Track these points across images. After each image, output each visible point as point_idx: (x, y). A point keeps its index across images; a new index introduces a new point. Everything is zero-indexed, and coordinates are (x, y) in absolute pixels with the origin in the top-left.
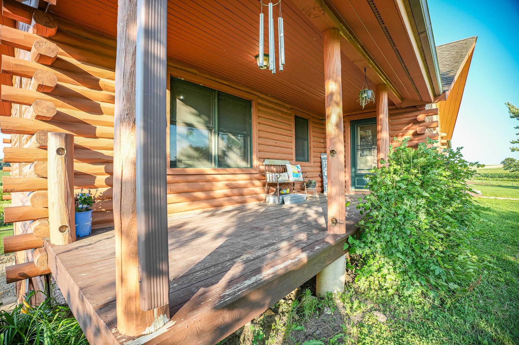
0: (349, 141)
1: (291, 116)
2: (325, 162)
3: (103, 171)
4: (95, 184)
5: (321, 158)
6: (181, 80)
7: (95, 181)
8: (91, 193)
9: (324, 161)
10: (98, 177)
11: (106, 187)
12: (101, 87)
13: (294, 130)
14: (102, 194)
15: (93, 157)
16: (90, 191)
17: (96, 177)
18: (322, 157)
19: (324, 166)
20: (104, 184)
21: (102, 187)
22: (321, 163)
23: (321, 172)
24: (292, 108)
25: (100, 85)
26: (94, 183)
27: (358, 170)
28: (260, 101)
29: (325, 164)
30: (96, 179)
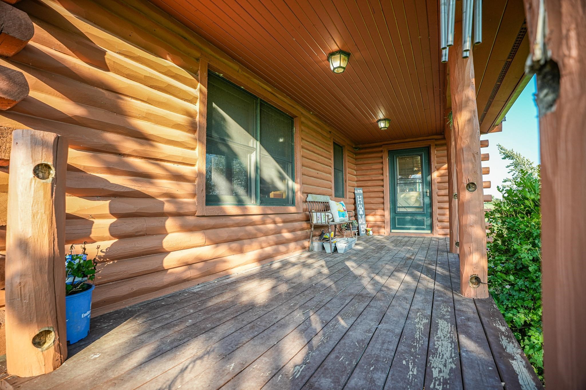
0: (388, 174)
1: (330, 142)
2: (360, 198)
3: (107, 211)
4: (91, 236)
5: (354, 193)
6: (218, 76)
7: (93, 230)
8: (86, 252)
9: (358, 196)
10: (97, 222)
11: (110, 239)
12: (108, 65)
13: (332, 159)
14: (103, 252)
15: (91, 185)
16: (85, 249)
17: (93, 222)
18: (356, 192)
19: (359, 203)
20: (107, 234)
21: (103, 239)
22: (355, 199)
23: (355, 209)
24: (330, 132)
25: (107, 62)
26: (90, 233)
27: (398, 207)
28: (303, 119)
29: (360, 201)
30: (94, 226)
